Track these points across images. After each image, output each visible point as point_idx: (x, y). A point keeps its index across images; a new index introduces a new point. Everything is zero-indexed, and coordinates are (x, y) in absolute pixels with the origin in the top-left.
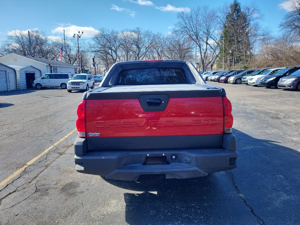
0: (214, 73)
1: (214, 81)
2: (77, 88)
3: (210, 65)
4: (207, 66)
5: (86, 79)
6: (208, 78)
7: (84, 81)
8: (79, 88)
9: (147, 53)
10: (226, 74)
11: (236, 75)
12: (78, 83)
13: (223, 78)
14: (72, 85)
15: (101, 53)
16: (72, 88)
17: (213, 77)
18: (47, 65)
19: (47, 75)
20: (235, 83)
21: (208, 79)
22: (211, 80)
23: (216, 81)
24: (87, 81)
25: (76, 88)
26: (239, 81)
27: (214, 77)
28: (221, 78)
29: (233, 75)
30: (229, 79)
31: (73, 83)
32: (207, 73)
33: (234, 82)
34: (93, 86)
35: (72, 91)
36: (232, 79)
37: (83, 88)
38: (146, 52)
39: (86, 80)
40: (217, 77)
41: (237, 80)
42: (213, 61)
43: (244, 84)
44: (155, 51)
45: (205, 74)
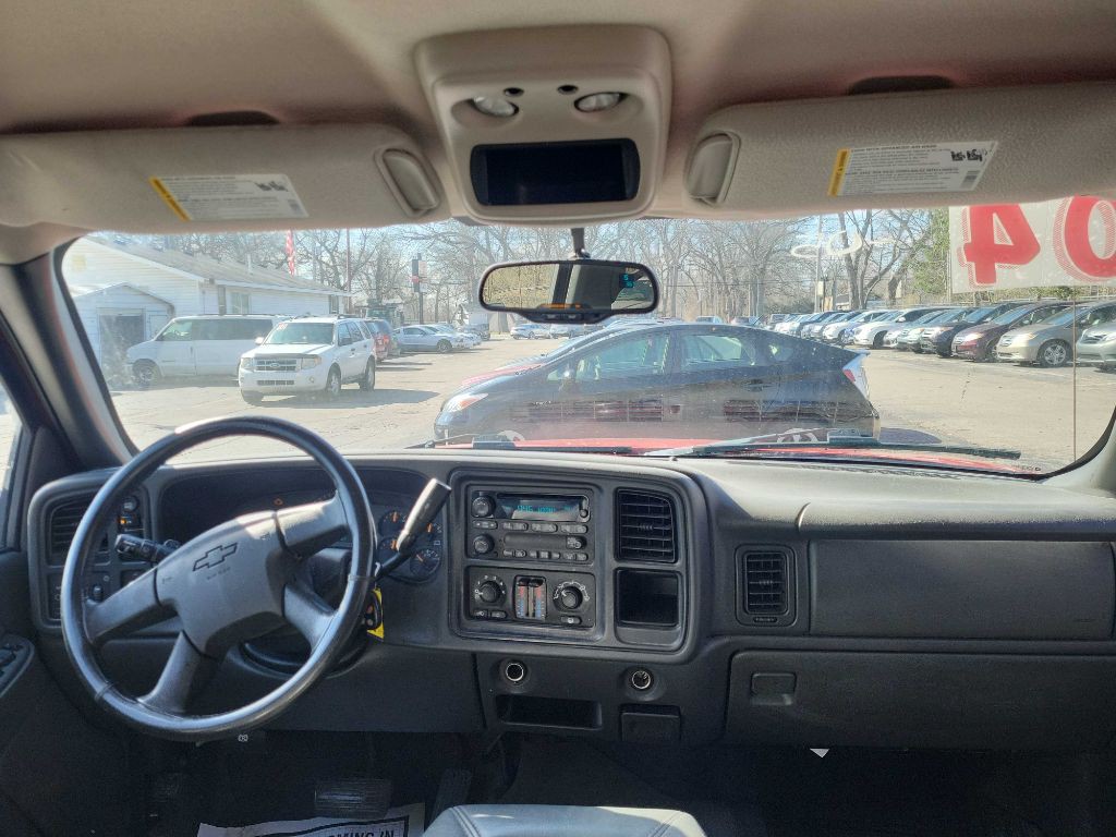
0: (912, 317)
1: (918, 348)
2: (283, 382)
3: (884, 285)
4: (869, 285)
5: (328, 341)
6: (888, 337)
7: (318, 349)
8: (291, 382)
9: (623, 242)
10: (980, 322)
11: (1040, 326)
12: (287, 363)
13: (971, 337)
14: (260, 369)
15: (450, 242)
16: (260, 383)
17: (914, 334)
18: (202, 280)
19: (188, 325)
20: (1037, 360)
21: (885, 339)
22: (903, 347)
23: (929, 353)
24: (335, 349)
25: (279, 382)
26: (1055, 354)
27: (918, 330)
28: (957, 339)
29: (1019, 324)
30: (1003, 340)
31: (263, 362)
32: (875, 316)
33: (1034, 357)
34: (370, 373)
35: (265, 399)
36: (1018, 342)
37: (312, 384)
38: (620, 237)
39: (329, 347)
40: (935, 332)
41: (1049, 349)
42: (895, 267)
43: (1088, 365)
44: (654, 234)
45: (867, 319)
